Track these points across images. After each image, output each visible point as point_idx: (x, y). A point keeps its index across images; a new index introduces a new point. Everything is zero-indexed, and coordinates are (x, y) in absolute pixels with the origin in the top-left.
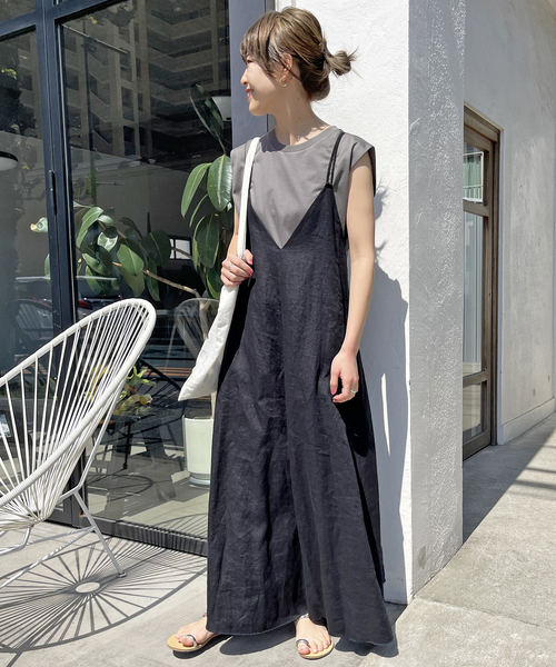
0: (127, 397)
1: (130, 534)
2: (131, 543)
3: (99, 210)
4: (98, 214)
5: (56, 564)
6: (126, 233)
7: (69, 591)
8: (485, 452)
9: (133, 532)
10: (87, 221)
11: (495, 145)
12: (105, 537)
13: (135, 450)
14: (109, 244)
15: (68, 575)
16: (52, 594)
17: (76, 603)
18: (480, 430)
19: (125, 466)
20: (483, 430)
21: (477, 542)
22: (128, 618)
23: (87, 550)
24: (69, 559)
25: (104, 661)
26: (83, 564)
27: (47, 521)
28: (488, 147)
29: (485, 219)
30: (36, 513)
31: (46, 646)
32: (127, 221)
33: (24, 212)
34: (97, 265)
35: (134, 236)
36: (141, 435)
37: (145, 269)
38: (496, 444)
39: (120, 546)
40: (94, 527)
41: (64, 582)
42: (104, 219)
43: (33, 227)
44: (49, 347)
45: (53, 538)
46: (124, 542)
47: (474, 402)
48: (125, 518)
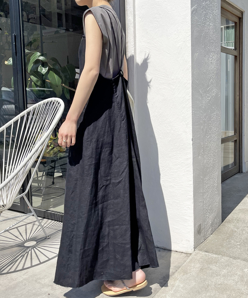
0: (54, 148)
1: (53, 217)
2: (53, 221)
3: (39, 54)
4: (38, 56)
5: (15, 232)
6: (53, 65)
7: (21, 245)
8: (236, 176)
9: (55, 216)
10: (33, 59)
11: (241, 19)
12: (40, 218)
13: (56, 175)
14: (44, 71)
15: (21, 237)
16: (12, 247)
17: (24, 251)
18: (234, 165)
19: (53, 183)
20: (235, 165)
21: (229, 222)
22: (50, 259)
23: (31, 225)
24: (22, 229)
25: (36, 281)
26: (29, 232)
27: (9, 209)
28: (237, 20)
29: (236, 57)
30: (3, 206)
31: (8, 273)
32: (54, 59)
33: (6, 56)
34: (37, 81)
35: (57, 67)
36: (59, 167)
37: (62, 83)
38: (242, 172)
39: (48, 223)
40: (33, 213)
41: (18, 241)
42: (41, 58)
43: (6, 63)
44: (11, 122)
45: (13, 218)
46: (50, 221)
47: (230, 151)
48: (51, 209)
